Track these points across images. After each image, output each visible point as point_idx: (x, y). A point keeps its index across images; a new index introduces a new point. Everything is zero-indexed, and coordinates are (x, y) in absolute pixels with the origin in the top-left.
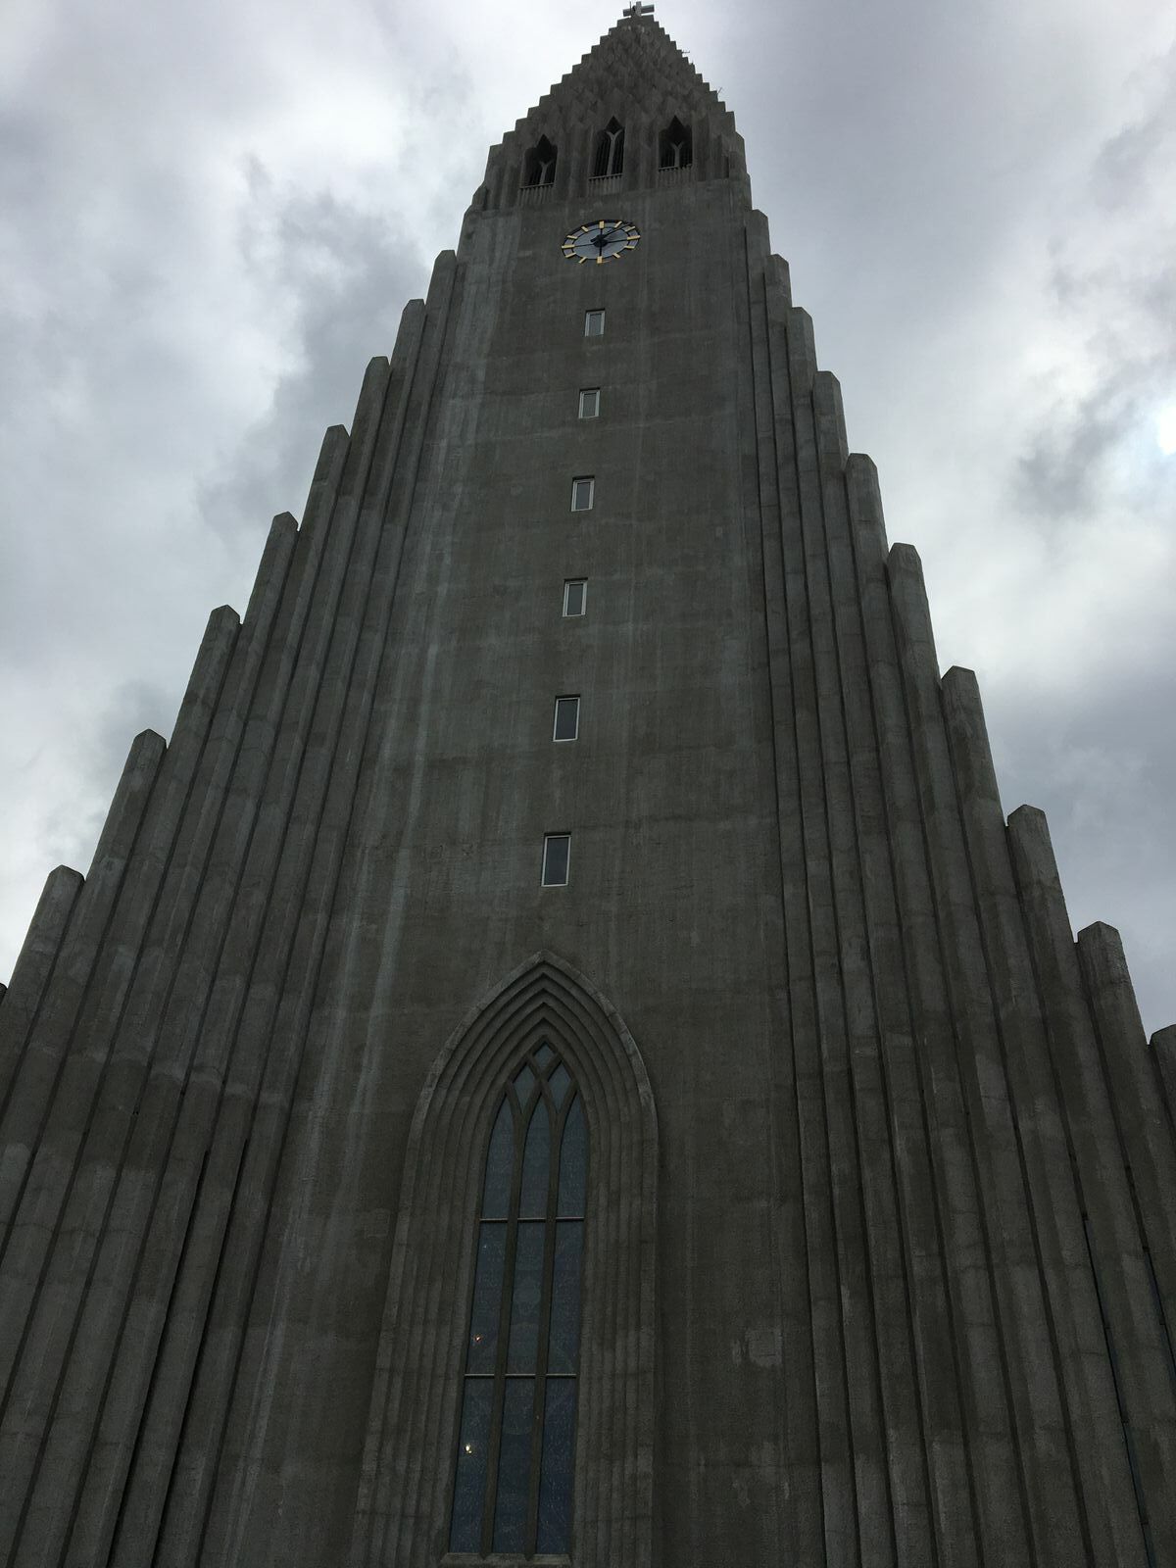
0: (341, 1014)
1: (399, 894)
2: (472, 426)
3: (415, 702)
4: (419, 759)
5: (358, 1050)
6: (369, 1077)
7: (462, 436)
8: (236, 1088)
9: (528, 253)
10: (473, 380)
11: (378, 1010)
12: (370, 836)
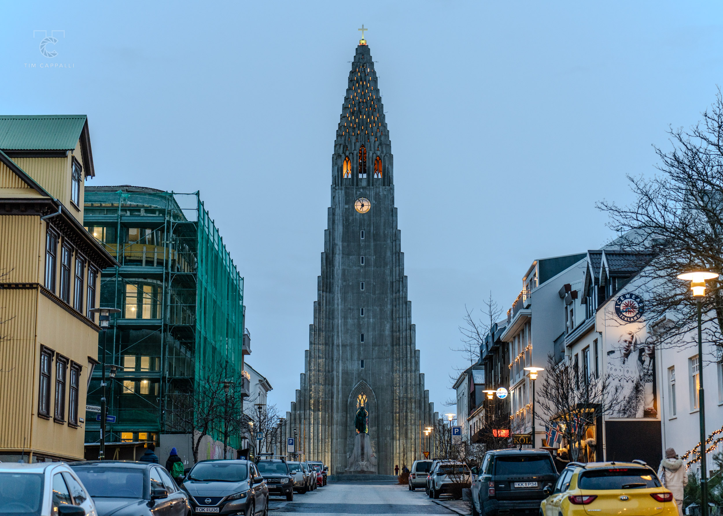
0: (335, 386)
1: (340, 368)
2: (341, 263)
3: (338, 332)
4: (340, 344)
5: (338, 392)
6: (340, 396)
7: (339, 266)
8: (327, 399)
9: (347, 206)
10: (340, 250)
11: (340, 386)
12: (335, 359)
